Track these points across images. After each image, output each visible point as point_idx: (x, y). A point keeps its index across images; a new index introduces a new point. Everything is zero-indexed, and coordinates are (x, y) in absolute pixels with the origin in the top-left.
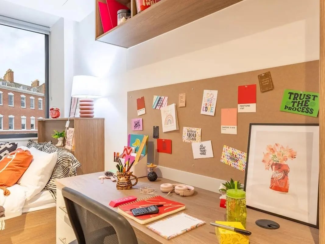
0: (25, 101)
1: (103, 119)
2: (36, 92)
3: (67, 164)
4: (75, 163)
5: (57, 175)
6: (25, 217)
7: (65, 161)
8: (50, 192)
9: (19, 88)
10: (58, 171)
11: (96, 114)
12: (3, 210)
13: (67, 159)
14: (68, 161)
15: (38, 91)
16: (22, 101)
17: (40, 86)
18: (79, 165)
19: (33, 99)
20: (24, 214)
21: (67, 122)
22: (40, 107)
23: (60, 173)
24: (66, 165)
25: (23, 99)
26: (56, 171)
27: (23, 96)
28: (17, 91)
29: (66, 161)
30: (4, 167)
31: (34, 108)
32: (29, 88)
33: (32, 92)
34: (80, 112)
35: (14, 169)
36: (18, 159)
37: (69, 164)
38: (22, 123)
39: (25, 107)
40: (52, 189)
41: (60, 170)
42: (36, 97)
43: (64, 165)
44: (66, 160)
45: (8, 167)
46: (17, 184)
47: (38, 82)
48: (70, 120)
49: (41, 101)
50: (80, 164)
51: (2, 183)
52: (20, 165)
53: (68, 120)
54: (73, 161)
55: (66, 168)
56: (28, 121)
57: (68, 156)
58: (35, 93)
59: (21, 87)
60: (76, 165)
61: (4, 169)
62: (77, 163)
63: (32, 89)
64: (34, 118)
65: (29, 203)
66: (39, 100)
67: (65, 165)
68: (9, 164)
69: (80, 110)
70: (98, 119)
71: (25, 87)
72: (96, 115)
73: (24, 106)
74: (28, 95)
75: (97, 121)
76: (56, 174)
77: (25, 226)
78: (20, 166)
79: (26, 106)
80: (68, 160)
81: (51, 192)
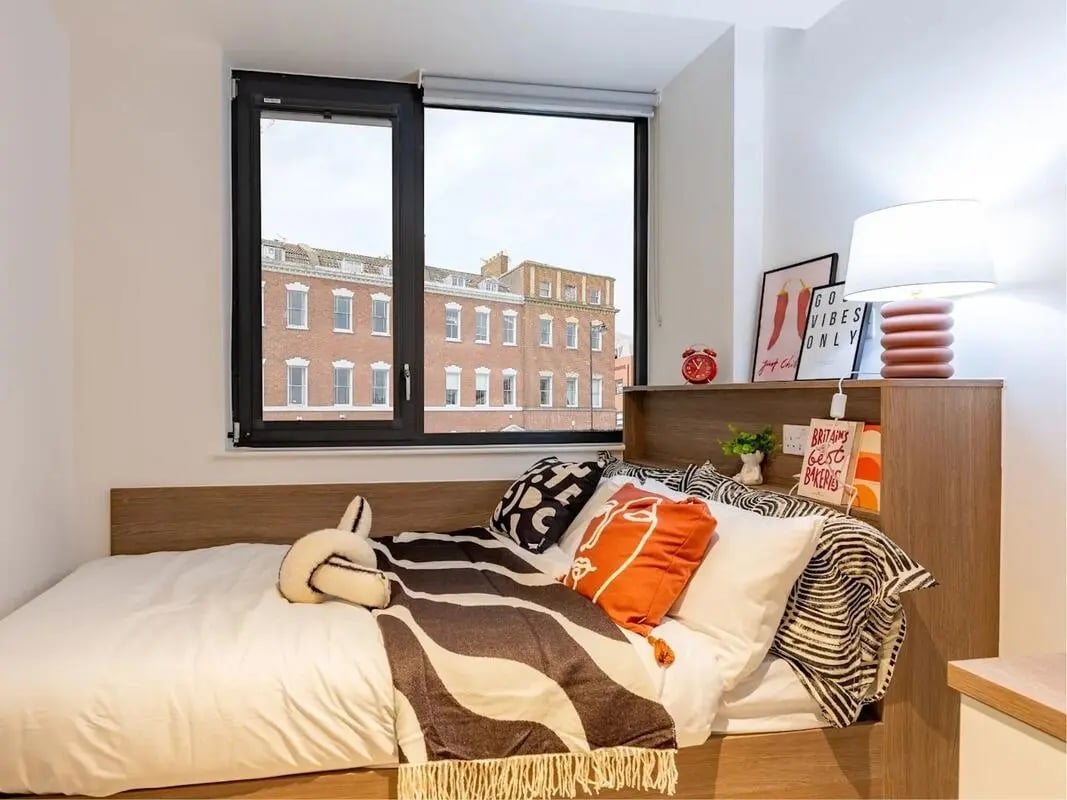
0: (458, 322)
1: (998, 387)
2: (497, 293)
3: (856, 567)
4: (909, 568)
5: (821, 606)
6: (717, 749)
7: (848, 554)
8: (794, 669)
9: (442, 282)
10: (821, 589)
11: (964, 364)
12: (667, 723)
13: (856, 546)
14: (862, 553)
15: (502, 289)
16: (448, 322)
17: (510, 269)
18: (926, 581)
19: (485, 315)
20: (715, 736)
21: (836, 396)
22: (507, 336)
23: (837, 599)
24: (854, 568)
25: (454, 313)
26: (813, 591)
27: (451, 306)
28: (435, 292)
29: (852, 553)
30: (630, 555)
31: (488, 342)
32: (473, 280)
33: (482, 291)
34: (884, 358)
35: (665, 564)
36: (669, 527)
37: (865, 567)
38: (448, 388)
39: (459, 339)
40: (802, 658)
41: (832, 588)
42: (497, 306)
43: (845, 568)
44: (856, 550)
45: (642, 555)
46: (672, 617)
47: (504, 259)
48: (845, 391)
49: (511, 318)
50: (931, 578)
51: (636, 611)
52: (680, 550)
53: (836, 390)
54: (895, 558)
55: (854, 580)
56: (468, 380)
57: (861, 533)
58: (495, 294)
59: (449, 278)
60: (913, 578)
61: (630, 560)
62: (914, 571)
63: (483, 284)
64: (487, 371)
65: (728, 702)
66: (507, 317)
67: (850, 570)
68: (645, 545)
69: (882, 350)
70: (977, 387)
71: (458, 277)
72: (962, 367)
73: (455, 336)
74: (469, 302)
75: (971, 391)
76: (818, 603)
77: (719, 782)
78: (679, 555)
79: (462, 335)
80: (863, 550)
81: (797, 669)
